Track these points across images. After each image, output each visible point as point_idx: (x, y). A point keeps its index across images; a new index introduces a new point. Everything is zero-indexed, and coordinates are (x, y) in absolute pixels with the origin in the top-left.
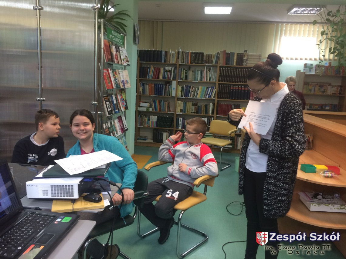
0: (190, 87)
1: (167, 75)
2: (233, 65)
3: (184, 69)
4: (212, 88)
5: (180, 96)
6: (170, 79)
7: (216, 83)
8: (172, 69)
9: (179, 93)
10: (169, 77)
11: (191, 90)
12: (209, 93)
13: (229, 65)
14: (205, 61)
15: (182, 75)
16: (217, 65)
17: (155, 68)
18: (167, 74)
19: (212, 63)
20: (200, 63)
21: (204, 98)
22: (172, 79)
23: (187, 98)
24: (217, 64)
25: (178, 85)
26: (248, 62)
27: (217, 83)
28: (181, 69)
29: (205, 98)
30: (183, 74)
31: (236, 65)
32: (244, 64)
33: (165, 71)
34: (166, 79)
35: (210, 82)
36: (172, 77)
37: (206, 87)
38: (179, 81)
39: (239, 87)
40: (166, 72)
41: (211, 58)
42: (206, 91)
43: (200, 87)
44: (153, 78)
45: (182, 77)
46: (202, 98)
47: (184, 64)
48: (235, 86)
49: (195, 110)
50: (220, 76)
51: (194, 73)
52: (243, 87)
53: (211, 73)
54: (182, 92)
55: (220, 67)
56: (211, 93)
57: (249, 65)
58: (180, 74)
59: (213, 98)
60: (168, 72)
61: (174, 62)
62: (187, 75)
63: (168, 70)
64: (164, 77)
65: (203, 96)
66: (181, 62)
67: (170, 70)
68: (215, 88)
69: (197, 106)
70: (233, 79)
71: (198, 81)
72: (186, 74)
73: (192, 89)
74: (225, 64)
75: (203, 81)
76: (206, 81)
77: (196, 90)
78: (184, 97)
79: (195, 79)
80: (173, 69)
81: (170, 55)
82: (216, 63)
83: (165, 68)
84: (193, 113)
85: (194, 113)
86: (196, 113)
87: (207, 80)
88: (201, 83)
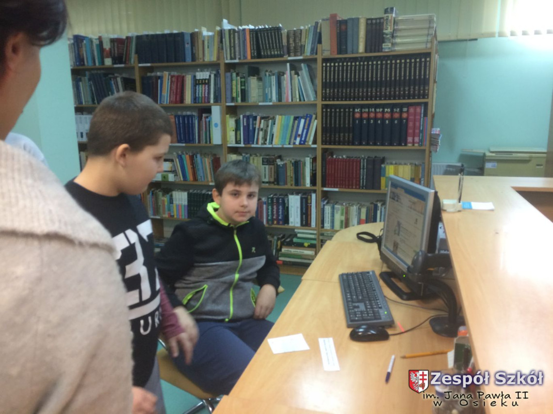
0: (255, 118)
1: (200, 91)
2: (357, 53)
3: (237, 75)
4: (308, 119)
5: (234, 142)
6: (209, 102)
7: (315, 105)
8: (210, 76)
9: (231, 135)
10: (205, 97)
11: (257, 127)
12: (300, 132)
13: (346, 53)
14: (285, 49)
15: (234, 90)
16: (315, 56)
17: (172, 77)
18: (201, 89)
19: (302, 53)
20: (274, 56)
21: (289, 144)
22: (212, 101)
23: (248, 146)
24: (316, 54)
25: (228, 116)
26: (398, 40)
27: (320, 103)
28: (231, 75)
29: (291, 146)
30: (236, 87)
31: (366, 51)
32: (387, 46)
33: (196, 83)
34: (199, 103)
35: (302, 102)
36: (212, 96)
37: (292, 118)
38: (228, 104)
39: (378, 110)
40: (199, 84)
41: (300, 40)
42: (293, 126)
43: (278, 118)
44: (171, 102)
45: (234, 95)
46: (285, 146)
47: (237, 61)
48: (367, 110)
49: (270, 176)
50: (325, 85)
51: (261, 83)
52: (386, 110)
53: (303, 79)
54: (238, 133)
55: (325, 60)
56: (305, 131)
57: (399, 49)
58: (228, 87)
59: (310, 143)
60: (202, 84)
61: (214, 58)
62: (245, 89)
63: (202, 80)
64: (195, 99)
65: (287, 141)
66: (229, 57)
67: (205, 79)
68: (316, 118)
69: (274, 165)
70: (358, 90)
71: (271, 104)
72: (243, 87)
73: (260, 124)
74: (336, 52)
75: (284, 101)
76: (290, 100)
77: (268, 126)
78: (242, 145)
79: (265, 97)
80: (212, 76)
81: (203, 42)
82: (314, 51)
83: (195, 76)
84: (267, 183)
85: (269, 183)
86: (273, 183)
87: (294, 100)
88: (281, 107)
